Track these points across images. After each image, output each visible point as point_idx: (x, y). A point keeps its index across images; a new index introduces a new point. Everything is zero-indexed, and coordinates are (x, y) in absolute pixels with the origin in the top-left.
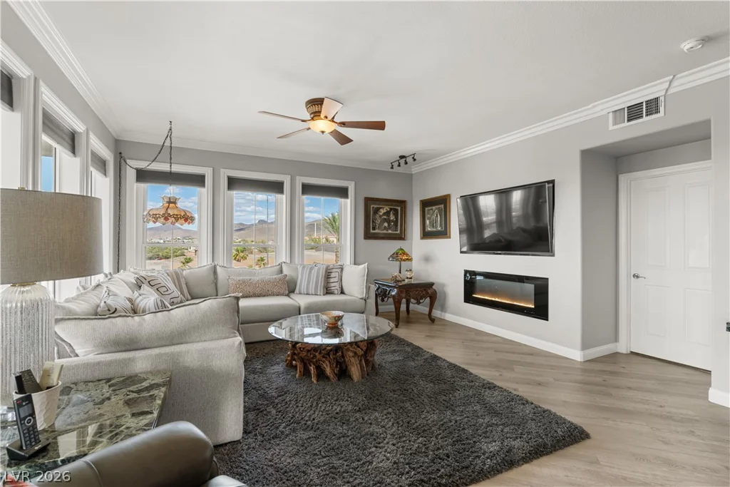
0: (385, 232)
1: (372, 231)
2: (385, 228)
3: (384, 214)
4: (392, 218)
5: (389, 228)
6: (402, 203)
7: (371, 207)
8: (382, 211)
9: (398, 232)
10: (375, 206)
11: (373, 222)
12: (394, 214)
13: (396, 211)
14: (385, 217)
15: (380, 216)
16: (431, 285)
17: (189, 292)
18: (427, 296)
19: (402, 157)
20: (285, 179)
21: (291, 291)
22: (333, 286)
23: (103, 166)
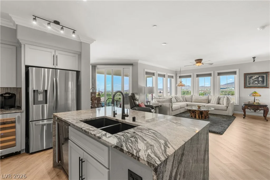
0: (256, 85)
1: (248, 85)
2: (256, 84)
3: (255, 78)
4: (260, 79)
5: (258, 83)
6: (267, 73)
7: (247, 76)
8: (254, 78)
9: (265, 85)
10: (250, 76)
11: (249, 82)
12: (261, 78)
13: (263, 77)
14: (256, 80)
15: (253, 79)
16: (266, 106)
17: (186, 100)
18: (262, 110)
19: (254, 58)
20: (212, 72)
21: (209, 102)
22: (221, 102)
23: (172, 77)
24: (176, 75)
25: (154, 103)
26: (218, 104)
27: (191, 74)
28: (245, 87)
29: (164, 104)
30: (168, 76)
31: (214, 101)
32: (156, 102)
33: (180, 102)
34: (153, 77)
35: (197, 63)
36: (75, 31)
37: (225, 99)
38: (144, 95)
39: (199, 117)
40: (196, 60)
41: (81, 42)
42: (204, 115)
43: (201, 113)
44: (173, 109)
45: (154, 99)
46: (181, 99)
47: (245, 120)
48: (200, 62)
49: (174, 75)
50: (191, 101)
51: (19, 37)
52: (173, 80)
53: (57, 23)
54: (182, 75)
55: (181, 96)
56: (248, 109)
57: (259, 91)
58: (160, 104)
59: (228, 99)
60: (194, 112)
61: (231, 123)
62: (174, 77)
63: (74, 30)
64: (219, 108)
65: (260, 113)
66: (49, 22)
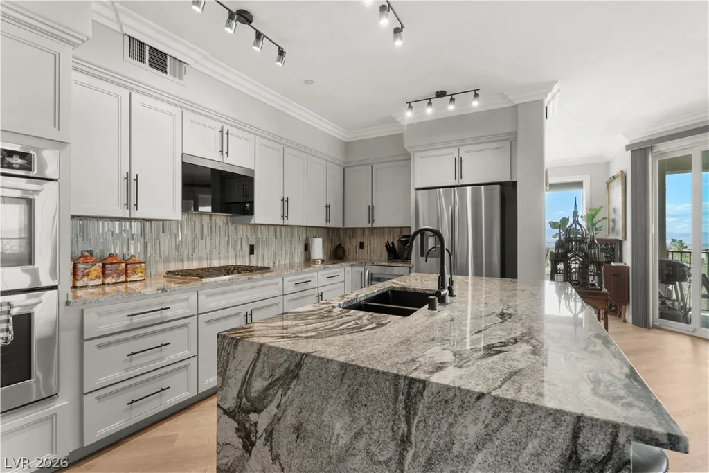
36: (477, 92)
41: (516, 106)
51: (407, 144)
53: (440, 94)
63: (475, 91)
66: (428, 101)
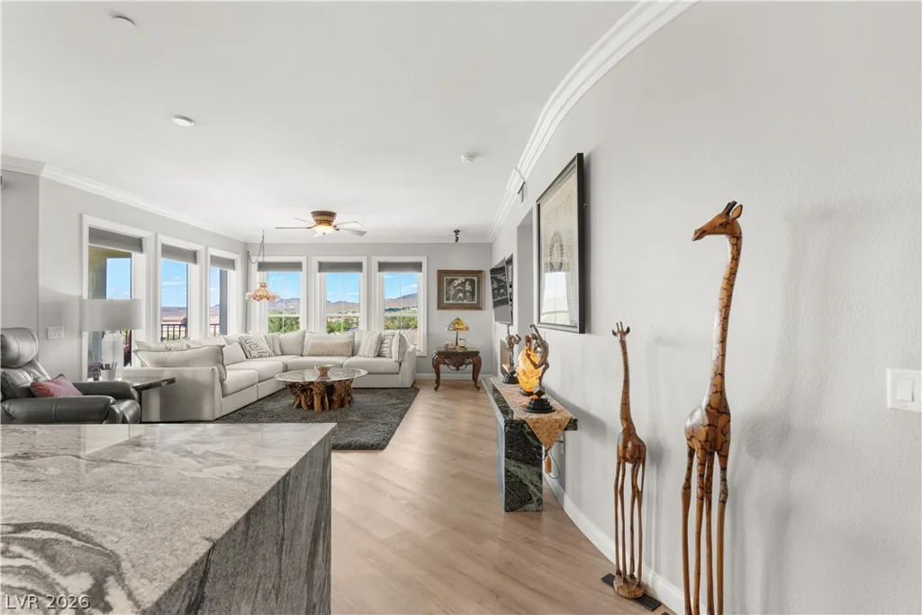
0: (460, 302)
1: (445, 302)
2: (460, 298)
3: (459, 285)
4: (468, 287)
5: (465, 298)
6: (479, 273)
7: (444, 277)
8: (456, 282)
9: (476, 302)
10: (449, 278)
11: (446, 293)
12: (470, 285)
13: (472, 281)
14: (460, 288)
15: (455, 287)
16: (476, 354)
17: (281, 350)
18: (469, 363)
19: (457, 232)
20: (363, 260)
21: (353, 353)
22: (386, 350)
23: (231, 264)
24: (248, 257)
25: (137, 371)
26: (378, 356)
27: (302, 259)
28: (441, 306)
29: (188, 372)
30: (212, 257)
31: (368, 346)
32: (149, 367)
33: (261, 357)
34: (135, 255)
35: (320, 222)
37: (396, 339)
38: (81, 336)
39: (322, 403)
40: (316, 214)
42: (336, 394)
43: (330, 389)
44: (230, 389)
45: (136, 351)
46: (265, 347)
47: (439, 395)
48: (329, 223)
49: (238, 258)
50: (300, 353)
52: (234, 277)
54: (268, 259)
55: (266, 337)
56: (444, 363)
57: (467, 316)
58: (167, 373)
59: (402, 340)
60: (306, 388)
61: (406, 410)
62: (239, 265)
64: (382, 370)
65: (466, 373)
